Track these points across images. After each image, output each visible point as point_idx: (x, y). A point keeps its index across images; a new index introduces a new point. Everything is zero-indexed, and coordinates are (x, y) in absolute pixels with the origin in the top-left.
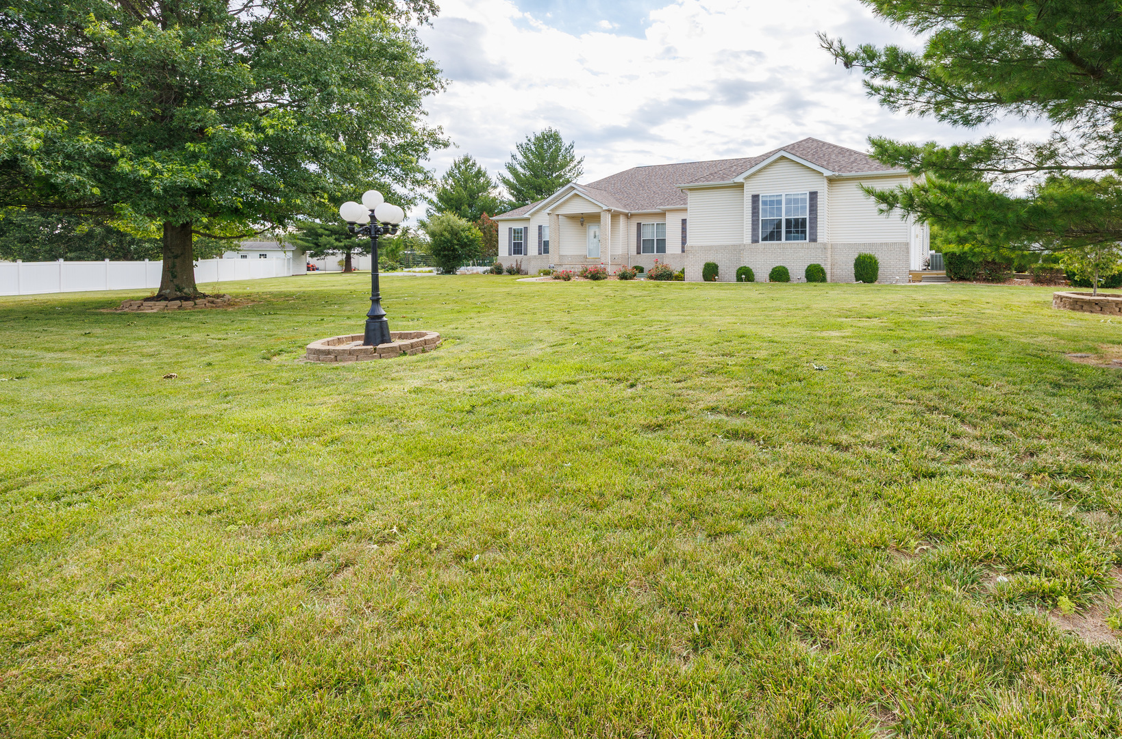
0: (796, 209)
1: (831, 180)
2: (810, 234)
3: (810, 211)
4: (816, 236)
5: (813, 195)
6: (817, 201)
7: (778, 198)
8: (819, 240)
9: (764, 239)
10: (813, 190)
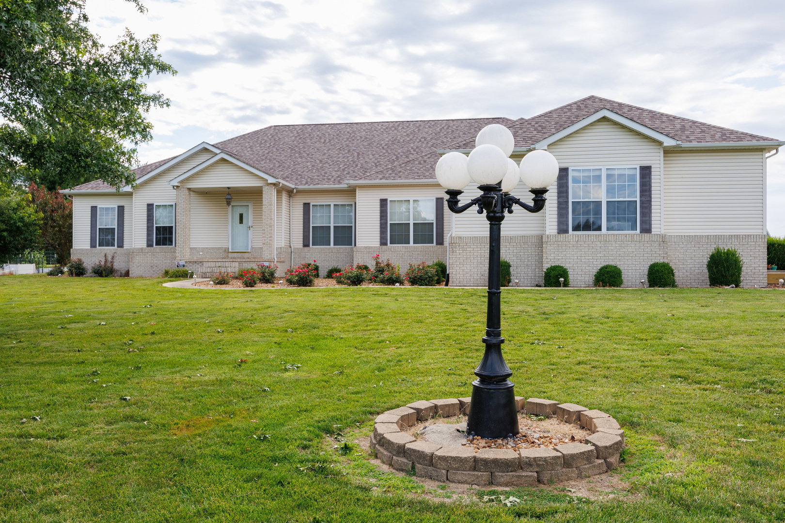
0: (622, 188)
1: (668, 152)
2: (642, 222)
3: (642, 191)
4: (650, 225)
5: (646, 171)
6: (650, 178)
7: (597, 173)
8: (655, 230)
9: (576, 228)
10: (646, 163)
